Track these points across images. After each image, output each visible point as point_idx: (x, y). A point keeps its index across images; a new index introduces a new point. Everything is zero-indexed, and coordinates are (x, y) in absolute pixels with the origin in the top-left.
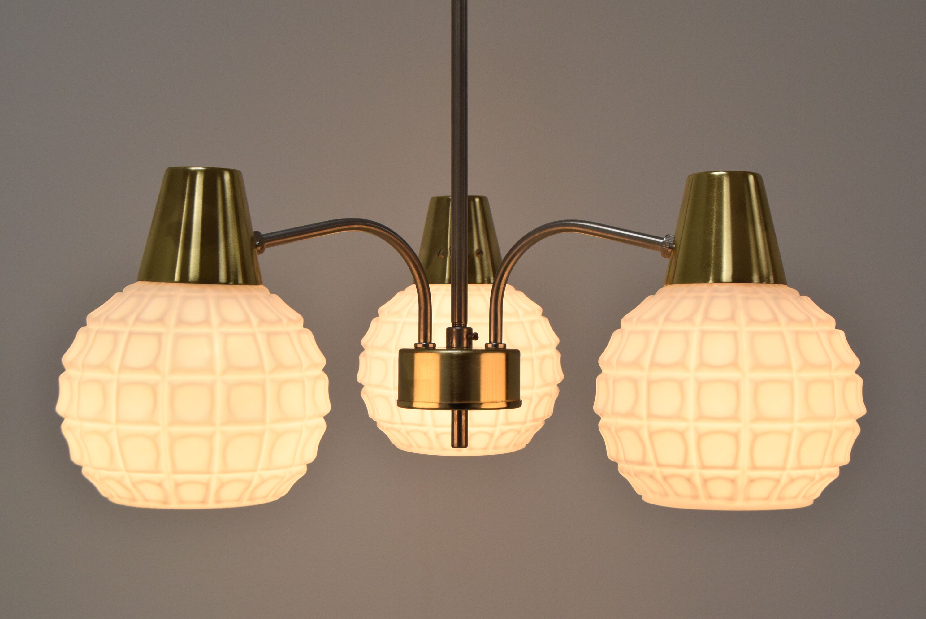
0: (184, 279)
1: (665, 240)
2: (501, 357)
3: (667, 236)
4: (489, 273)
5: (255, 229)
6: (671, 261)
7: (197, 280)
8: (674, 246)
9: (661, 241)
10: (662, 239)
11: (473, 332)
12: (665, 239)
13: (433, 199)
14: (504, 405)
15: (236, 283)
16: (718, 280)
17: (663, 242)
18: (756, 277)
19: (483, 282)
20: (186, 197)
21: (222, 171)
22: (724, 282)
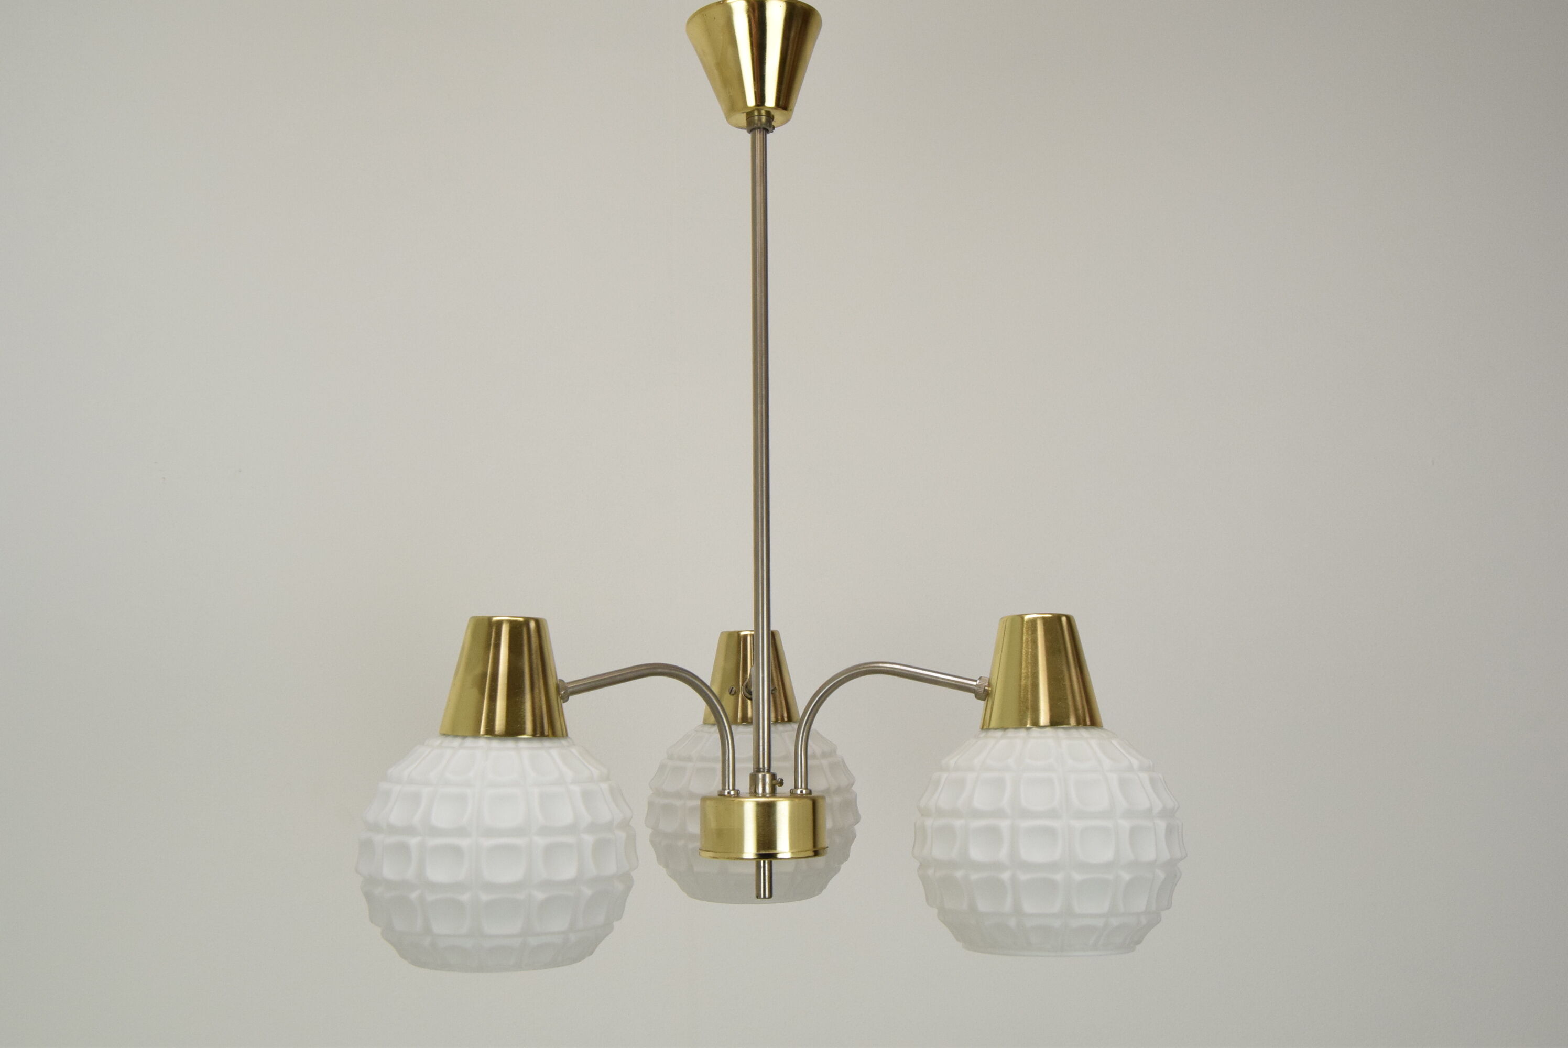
0: (490, 731)
2: (810, 803)
3: (980, 678)
5: (559, 678)
6: (987, 704)
7: (503, 733)
8: (990, 689)
9: (975, 683)
10: (976, 681)
12: (978, 681)
13: (722, 633)
14: (812, 854)
15: (543, 735)
16: (1036, 723)
17: (977, 685)
18: (1073, 721)
20: (492, 647)
21: (527, 621)
22: (1042, 726)
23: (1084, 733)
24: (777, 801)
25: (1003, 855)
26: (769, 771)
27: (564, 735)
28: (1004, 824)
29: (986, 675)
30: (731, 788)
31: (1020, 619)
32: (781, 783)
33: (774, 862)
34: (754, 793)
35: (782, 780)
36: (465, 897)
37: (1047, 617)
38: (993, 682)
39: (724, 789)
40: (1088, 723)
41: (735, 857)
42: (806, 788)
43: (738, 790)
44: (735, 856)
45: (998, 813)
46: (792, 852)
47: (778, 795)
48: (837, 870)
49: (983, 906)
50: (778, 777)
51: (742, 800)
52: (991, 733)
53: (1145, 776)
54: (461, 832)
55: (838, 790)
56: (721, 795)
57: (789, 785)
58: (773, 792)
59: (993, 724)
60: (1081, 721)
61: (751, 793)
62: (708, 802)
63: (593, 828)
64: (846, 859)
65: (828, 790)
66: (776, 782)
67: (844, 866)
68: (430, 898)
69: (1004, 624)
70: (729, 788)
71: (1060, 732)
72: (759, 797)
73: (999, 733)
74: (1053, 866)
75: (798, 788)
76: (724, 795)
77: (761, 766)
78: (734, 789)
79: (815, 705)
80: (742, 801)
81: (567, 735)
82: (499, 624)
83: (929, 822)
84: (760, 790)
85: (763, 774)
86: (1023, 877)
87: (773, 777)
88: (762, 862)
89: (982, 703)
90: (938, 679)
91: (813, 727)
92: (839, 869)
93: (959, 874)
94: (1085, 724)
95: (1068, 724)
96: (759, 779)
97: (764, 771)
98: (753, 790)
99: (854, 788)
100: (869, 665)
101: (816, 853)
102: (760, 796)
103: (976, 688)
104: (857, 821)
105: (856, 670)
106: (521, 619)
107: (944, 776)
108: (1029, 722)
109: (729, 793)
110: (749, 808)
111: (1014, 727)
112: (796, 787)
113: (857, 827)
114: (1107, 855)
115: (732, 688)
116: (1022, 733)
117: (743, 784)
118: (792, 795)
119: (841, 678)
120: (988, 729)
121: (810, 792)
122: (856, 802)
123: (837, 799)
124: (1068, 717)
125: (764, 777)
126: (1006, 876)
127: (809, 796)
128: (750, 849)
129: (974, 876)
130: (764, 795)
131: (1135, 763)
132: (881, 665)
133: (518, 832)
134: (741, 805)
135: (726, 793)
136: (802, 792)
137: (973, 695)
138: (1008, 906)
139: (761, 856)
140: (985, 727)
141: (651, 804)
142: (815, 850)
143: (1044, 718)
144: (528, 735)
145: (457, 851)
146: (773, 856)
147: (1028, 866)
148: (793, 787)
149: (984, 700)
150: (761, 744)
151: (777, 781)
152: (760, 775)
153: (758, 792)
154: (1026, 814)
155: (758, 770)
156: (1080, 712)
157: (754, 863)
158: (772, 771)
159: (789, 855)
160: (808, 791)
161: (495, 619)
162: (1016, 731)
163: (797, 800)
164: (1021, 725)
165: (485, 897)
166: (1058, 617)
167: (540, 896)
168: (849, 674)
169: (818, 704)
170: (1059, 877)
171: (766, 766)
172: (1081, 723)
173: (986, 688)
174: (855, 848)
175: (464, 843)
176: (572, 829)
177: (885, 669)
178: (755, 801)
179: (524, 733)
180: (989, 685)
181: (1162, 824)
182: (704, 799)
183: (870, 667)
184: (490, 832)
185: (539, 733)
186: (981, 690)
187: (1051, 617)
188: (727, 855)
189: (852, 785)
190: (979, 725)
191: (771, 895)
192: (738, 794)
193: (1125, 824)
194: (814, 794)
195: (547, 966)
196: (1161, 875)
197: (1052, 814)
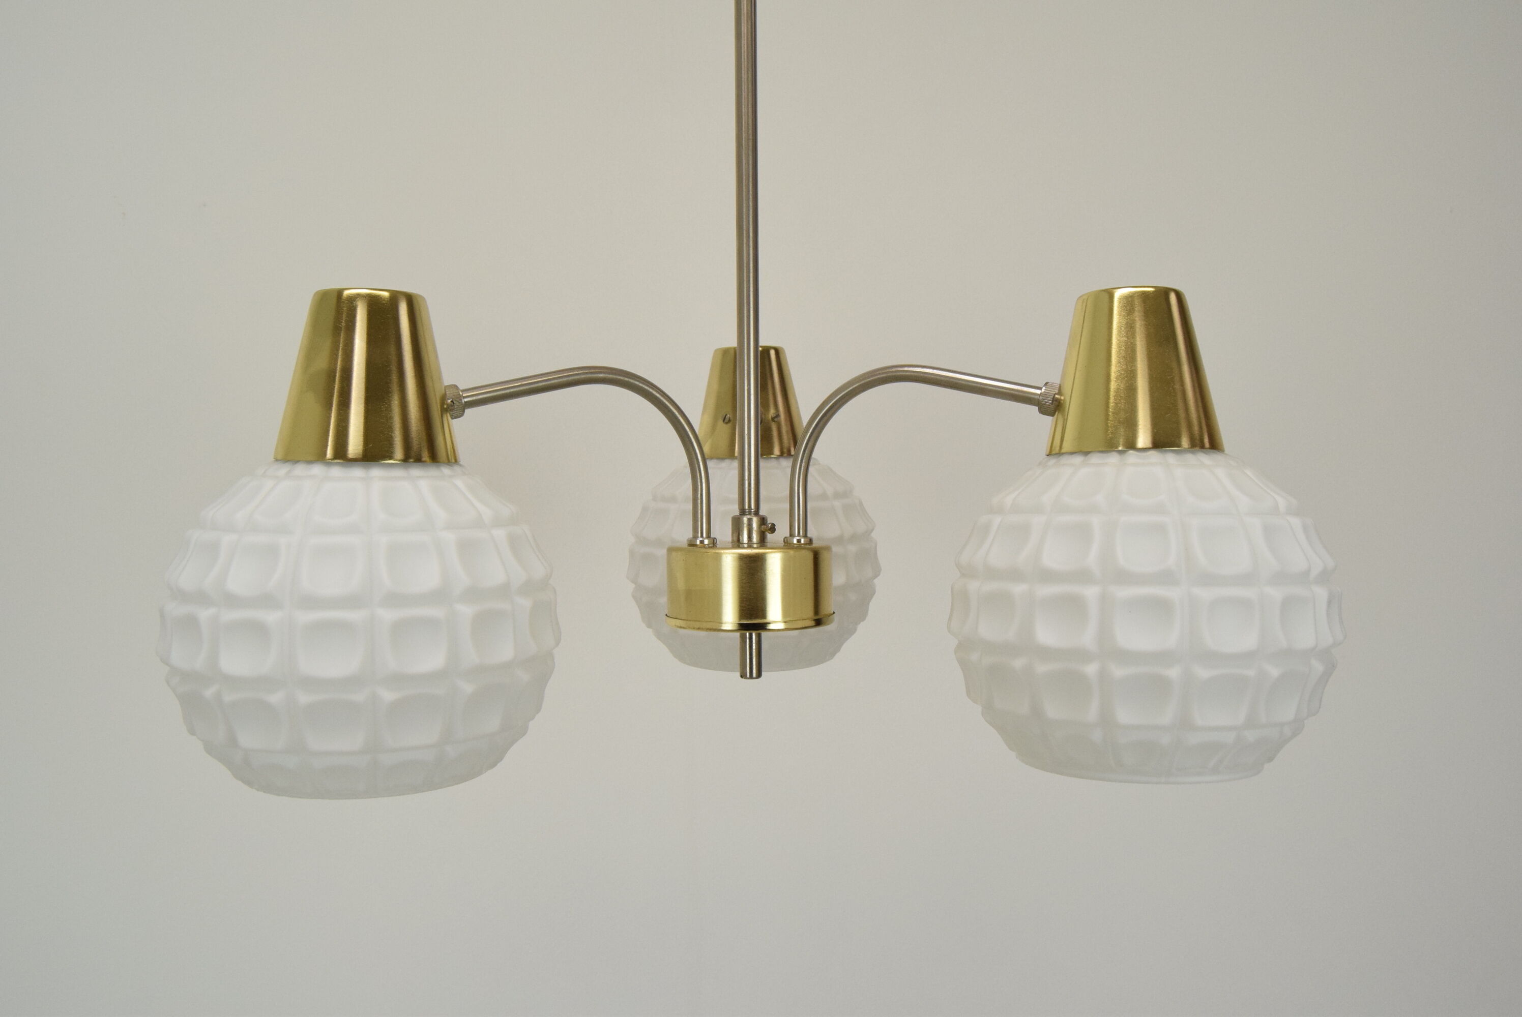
0: (339, 454)
1: (1045, 390)
2: (809, 556)
3: (1046, 384)
4: (789, 444)
5: (447, 382)
6: (1056, 421)
7: (361, 457)
9: (1038, 392)
10: (1040, 388)
11: (768, 522)
12: (1044, 388)
13: (716, 351)
14: (813, 623)
15: (419, 460)
16: (1131, 445)
17: (1041, 393)
18: (1185, 442)
19: (782, 454)
21: (395, 296)
22: (1140, 449)
23: (1204, 459)
24: (768, 553)
25: (1088, 638)
26: (757, 513)
27: (452, 460)
28: (1091, 592)
29: (1056, 380)
30: (704, 535)
31: (1106, 296)
32: (773, 529)
33: (764, 634)
34: (738, 543)
35: (773, 525)
36: (276, 698)
37: (1148, 292)
38: (1067, 390)
39: (695, 537)
40: (1207, 445)
41: (708, 627)
42: (805, 536)
43: (714, 539)
44: (709, 625)
45: (1082, 576)
46: (785, 622)
47: (769, 545)
48: (852, 632)
49: (1053, 710)
50: (770, 521)
51: (717, 551)
52: (1065, 460)
53: (1296, 522)
54: (268, 601)
55: (854, 538)
56: (692, 544)
57: (782, 531)
58: (762, 542)
59: (1067, 446)
60: (1198, 442)
61: (733, 542)
62: (674, 554)
63: (473, 594)
64: (863, 619)
65: (840, 540)
66: (767, 529)
67: (862, 627)
68: (228, 698)
69: (1085, 304)
70: (702, 536)
71: (1169, 458)
72: (744, 548)
73: (1078, 459)
74: (1164, 657)
75: (794, 536)
76: (695, 545)
77: (747, 507)
78: (709, 537)
79: (817, 425)
80: (718, 553)
81: (456, 461)
82: (352, 299)
83: (973, 586)
84: (745, 539)
85: (749, 517)
86: (1119, 672)
87: (763, 521)
88: (748, 634)
89: (1048, 420)
90: (986, 387)
91: (814, 455)
92: (855, 630)
93: (1018, 663)
94: (1202, 447)
95: (1179, 446)
96: (743, 523)
97: (750, 514)
98: (735, 539)
99: (873, 535)
100: (891, 370)
101: (818, 623)
102: (746, 546)
103: (1041, 398)
104: (877, 572)
105: (872, 376)
106: (386, 294)
107: (997, 520)
108: (1121, 441)
109: (702, 542)
110: (729, 562)
111: (1100, 449)
112: (792, 535)
113: (876, 581)
114: (1248, 641)
115: (726, 415)
116: (1113, 459)
117: (722, 530)
118: (787, 544)
119: (851, 388)
120: (1060, 454)
121: (811, 541)
122: (876, 553)
123: (852, 548)
124: (1179, 437)
125: (750, 520)
126: (1091, 669)
127: (808, 546)
128: (730, 616)
129: (1042, 668)
130: (750, 546)
131: (1282, 503)
132: (906, 369)
133: (352, 601)
134: (718, 559)
135: (698, 543)
136: (799, 541)
137: (1036, 408)
138: (1092, 713)
139: (743, 627)
140: (1055, 452)
141: (632, 553)
142: (817, 617)
143: (1143, 439)
144: (397, 460)
145: (259, 630)
146: (763, 627)
147: (1125, 656)
148: (788, 535)
149: (1053, 415)
150: (746, 478)
151: (768, 527)
152: (745, 519)
153: (743, 540)
154: (1124, 577)
155: (743, 512)
156: (1196, 428)
157: (738, 634)
158: (762, 513)
159: (781, 626)
160: (808, 540)
161: (346, 293)
162: (1105, 455)
163: (792, 552)
164: (1109, 446)
165: (304, 698)
166: (1163, 293)
167: (388, 696)
168: (863, 382)
169: (822, 423)
170: (1173, 673)
171: (753, 507)
172: (1197, 444)
173: (1056, 396)
174: (874, 605)
175: (271, 617)
176: (439, 596)
177: (912, 374)
178: (736, 553)
179: (391, 458)
180: (1060, 393)
181: (1322, 593)
182: (671, 550)
183: (893, 372)
184: (310, 602)
185: (411, 457)
186: (1049, 401)
187: (1154, 292)
188: (698, 625)
189: (872, 530)
190: (1045, 449)
191: (759, 675)
192: (714, 543)
193: (1276, 594)
194: (816, 544)
195: (416, 789)
196: (1318, 667)
197: (1166, 578)
